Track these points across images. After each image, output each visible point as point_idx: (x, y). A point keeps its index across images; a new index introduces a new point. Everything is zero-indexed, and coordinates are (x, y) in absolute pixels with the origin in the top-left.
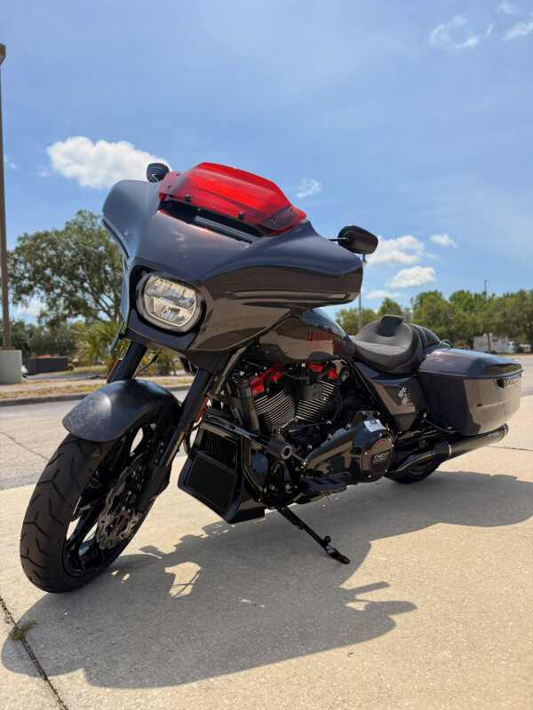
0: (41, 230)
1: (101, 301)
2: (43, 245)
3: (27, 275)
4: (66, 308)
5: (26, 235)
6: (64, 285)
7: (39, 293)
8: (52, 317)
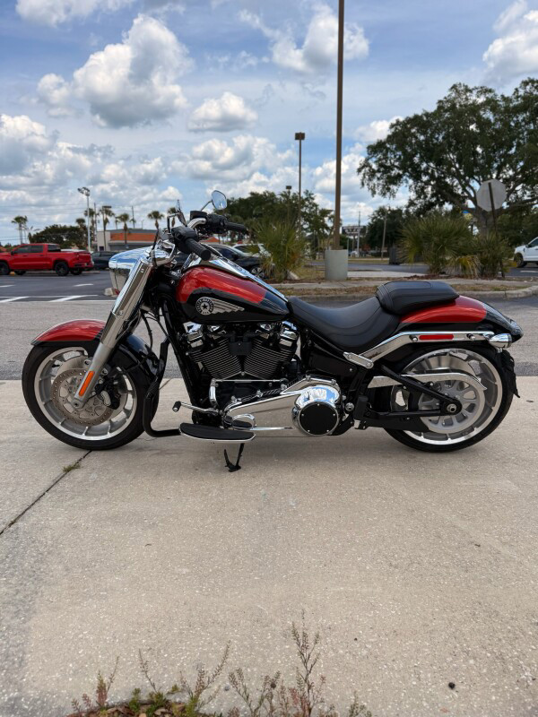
0: (411, 115)
1: (467, 188)
2: (413, 131)
3: (397, 164)
4: (433, 196)
5: (398, 121)
6: (433, 171)
7: (407, 182)
8: (419, 206)
